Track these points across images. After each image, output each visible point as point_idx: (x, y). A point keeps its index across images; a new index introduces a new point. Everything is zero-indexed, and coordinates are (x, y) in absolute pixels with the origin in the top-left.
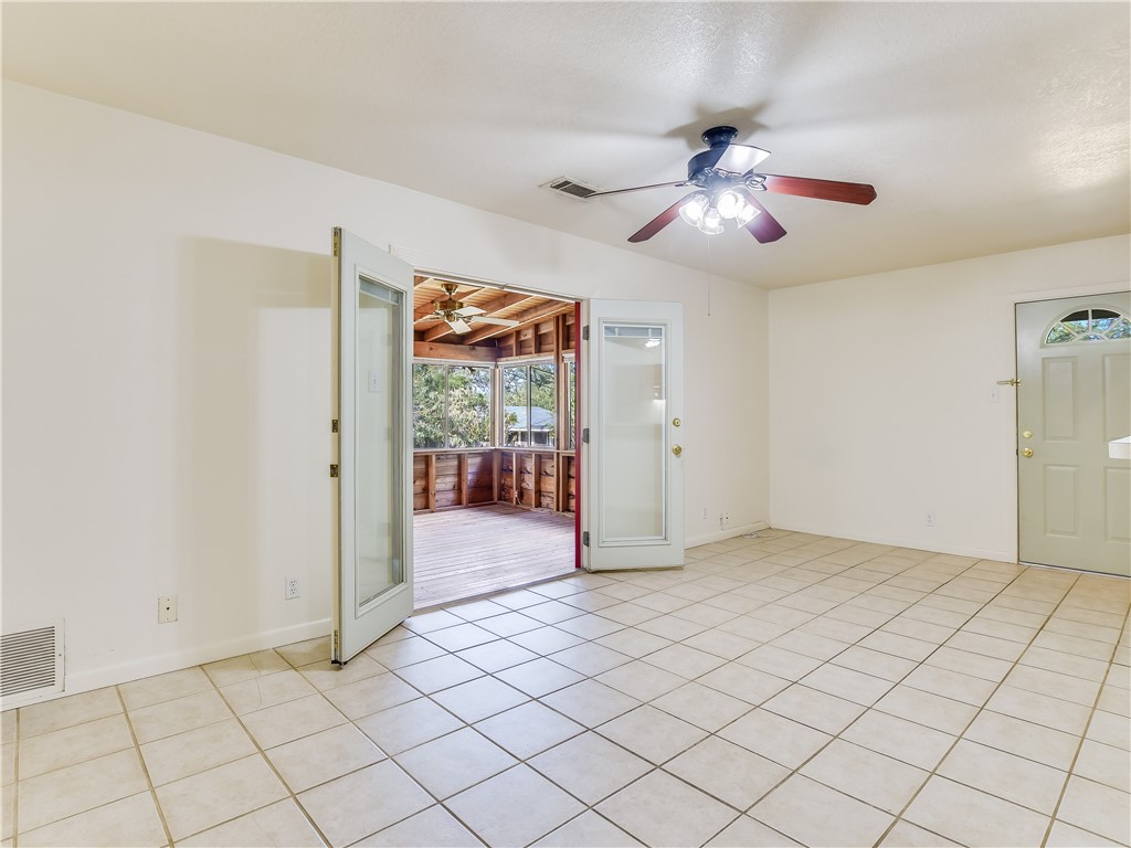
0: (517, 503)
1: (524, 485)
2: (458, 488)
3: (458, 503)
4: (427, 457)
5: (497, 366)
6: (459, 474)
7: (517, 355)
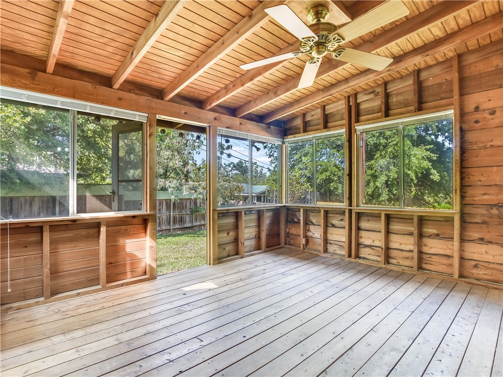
0: (304, 248)
1: (309, 234)
2: (258, 237)
3: (258, 247)
4: (237, 212)
5: (283, 143)
6: (259, 226)
7: (303, 132)
